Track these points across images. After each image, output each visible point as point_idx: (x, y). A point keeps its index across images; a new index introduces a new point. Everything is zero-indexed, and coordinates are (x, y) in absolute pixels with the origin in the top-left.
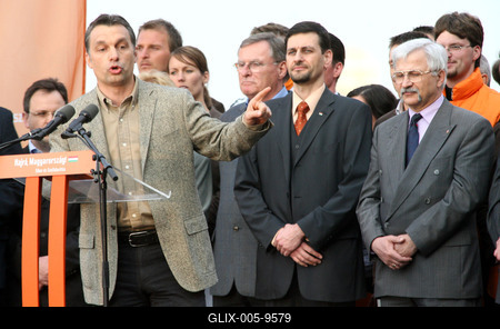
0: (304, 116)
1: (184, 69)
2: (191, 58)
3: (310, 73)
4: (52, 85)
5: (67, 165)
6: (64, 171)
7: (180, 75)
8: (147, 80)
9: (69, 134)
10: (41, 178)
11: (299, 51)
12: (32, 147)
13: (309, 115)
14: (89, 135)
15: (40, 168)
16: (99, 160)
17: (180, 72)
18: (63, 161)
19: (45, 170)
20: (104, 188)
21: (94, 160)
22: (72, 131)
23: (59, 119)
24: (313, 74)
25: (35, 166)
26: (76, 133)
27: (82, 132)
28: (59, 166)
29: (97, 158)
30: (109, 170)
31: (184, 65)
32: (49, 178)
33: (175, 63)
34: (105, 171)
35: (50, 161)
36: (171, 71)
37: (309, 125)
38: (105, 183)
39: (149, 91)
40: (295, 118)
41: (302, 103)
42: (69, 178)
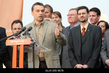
0: (84, 31)
1: (56, 18)
2: (57, 14)
3: (85, 19)
4: (18, 21)
5: (24, 42)
6: (23, 44)
7: (55, 19)
8: (47, 20)
9: (25, 34)
10: (17, 46)
11: (82, 14)
12: (14, 38)
13: (85, 31)
14: (30, 34)
15: (17, 43)
16: (32, 41)
17: (55, 18)
18: (23, 41)
19: (18, 43)
20: (34, 48)
21: (31, 41)
22: (25, 33)
23: (22, 30)
24: (86, 20)
25: (16, 42)
26: (27, 34)
27: (28, 34)
28: (22, 42)
29: (32, 40)
30: (35, 43)
31: (56, 16)
32: (20, 46)
33: (53, 16)
34: (34, 44)
35: (20, 41)
36: (52, 18)
37: (86, 33)
38: (34, 47)
39: (47, 23)
40: (82, 32)
41: (83, 28)
42: (24, 45)
